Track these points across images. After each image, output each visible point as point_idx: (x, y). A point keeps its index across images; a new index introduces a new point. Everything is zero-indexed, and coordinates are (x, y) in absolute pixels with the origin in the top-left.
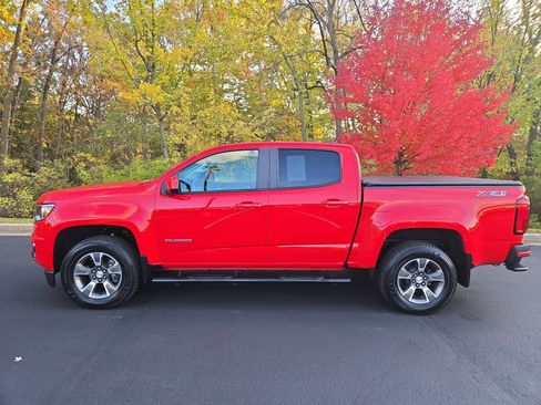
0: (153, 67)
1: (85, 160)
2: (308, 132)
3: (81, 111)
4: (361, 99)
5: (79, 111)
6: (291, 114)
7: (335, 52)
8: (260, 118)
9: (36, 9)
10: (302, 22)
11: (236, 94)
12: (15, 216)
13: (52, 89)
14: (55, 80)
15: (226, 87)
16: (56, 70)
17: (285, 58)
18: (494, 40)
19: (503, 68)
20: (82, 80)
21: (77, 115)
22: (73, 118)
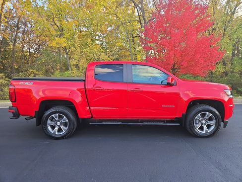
0: (62, 29)
1: (33, 73)
2: (134, 57)
3: (32, 50)
4: (155, 41)
5: (31, 51)
6: (126, 49)
7: (145, 20)
8: (111, 51)
9: (8, 5)
10: (130, 7)
11: (102, 41)
12: (3, 99)
13: (18, 41)
14: (19, 37)
15: (97, 38)
16: (20, 32)
17: (122, 24)
18: (214, 13)
19: (219, 26)
20: (32, 36)
21: (30, 53)
22: (28, 54)
